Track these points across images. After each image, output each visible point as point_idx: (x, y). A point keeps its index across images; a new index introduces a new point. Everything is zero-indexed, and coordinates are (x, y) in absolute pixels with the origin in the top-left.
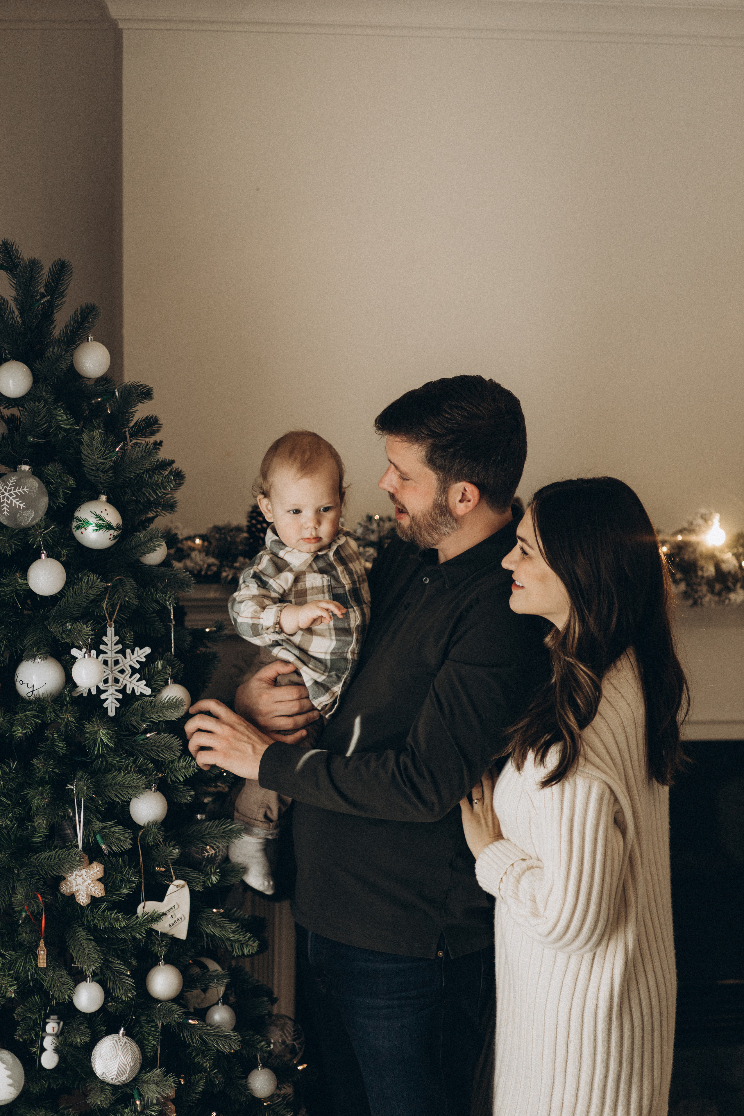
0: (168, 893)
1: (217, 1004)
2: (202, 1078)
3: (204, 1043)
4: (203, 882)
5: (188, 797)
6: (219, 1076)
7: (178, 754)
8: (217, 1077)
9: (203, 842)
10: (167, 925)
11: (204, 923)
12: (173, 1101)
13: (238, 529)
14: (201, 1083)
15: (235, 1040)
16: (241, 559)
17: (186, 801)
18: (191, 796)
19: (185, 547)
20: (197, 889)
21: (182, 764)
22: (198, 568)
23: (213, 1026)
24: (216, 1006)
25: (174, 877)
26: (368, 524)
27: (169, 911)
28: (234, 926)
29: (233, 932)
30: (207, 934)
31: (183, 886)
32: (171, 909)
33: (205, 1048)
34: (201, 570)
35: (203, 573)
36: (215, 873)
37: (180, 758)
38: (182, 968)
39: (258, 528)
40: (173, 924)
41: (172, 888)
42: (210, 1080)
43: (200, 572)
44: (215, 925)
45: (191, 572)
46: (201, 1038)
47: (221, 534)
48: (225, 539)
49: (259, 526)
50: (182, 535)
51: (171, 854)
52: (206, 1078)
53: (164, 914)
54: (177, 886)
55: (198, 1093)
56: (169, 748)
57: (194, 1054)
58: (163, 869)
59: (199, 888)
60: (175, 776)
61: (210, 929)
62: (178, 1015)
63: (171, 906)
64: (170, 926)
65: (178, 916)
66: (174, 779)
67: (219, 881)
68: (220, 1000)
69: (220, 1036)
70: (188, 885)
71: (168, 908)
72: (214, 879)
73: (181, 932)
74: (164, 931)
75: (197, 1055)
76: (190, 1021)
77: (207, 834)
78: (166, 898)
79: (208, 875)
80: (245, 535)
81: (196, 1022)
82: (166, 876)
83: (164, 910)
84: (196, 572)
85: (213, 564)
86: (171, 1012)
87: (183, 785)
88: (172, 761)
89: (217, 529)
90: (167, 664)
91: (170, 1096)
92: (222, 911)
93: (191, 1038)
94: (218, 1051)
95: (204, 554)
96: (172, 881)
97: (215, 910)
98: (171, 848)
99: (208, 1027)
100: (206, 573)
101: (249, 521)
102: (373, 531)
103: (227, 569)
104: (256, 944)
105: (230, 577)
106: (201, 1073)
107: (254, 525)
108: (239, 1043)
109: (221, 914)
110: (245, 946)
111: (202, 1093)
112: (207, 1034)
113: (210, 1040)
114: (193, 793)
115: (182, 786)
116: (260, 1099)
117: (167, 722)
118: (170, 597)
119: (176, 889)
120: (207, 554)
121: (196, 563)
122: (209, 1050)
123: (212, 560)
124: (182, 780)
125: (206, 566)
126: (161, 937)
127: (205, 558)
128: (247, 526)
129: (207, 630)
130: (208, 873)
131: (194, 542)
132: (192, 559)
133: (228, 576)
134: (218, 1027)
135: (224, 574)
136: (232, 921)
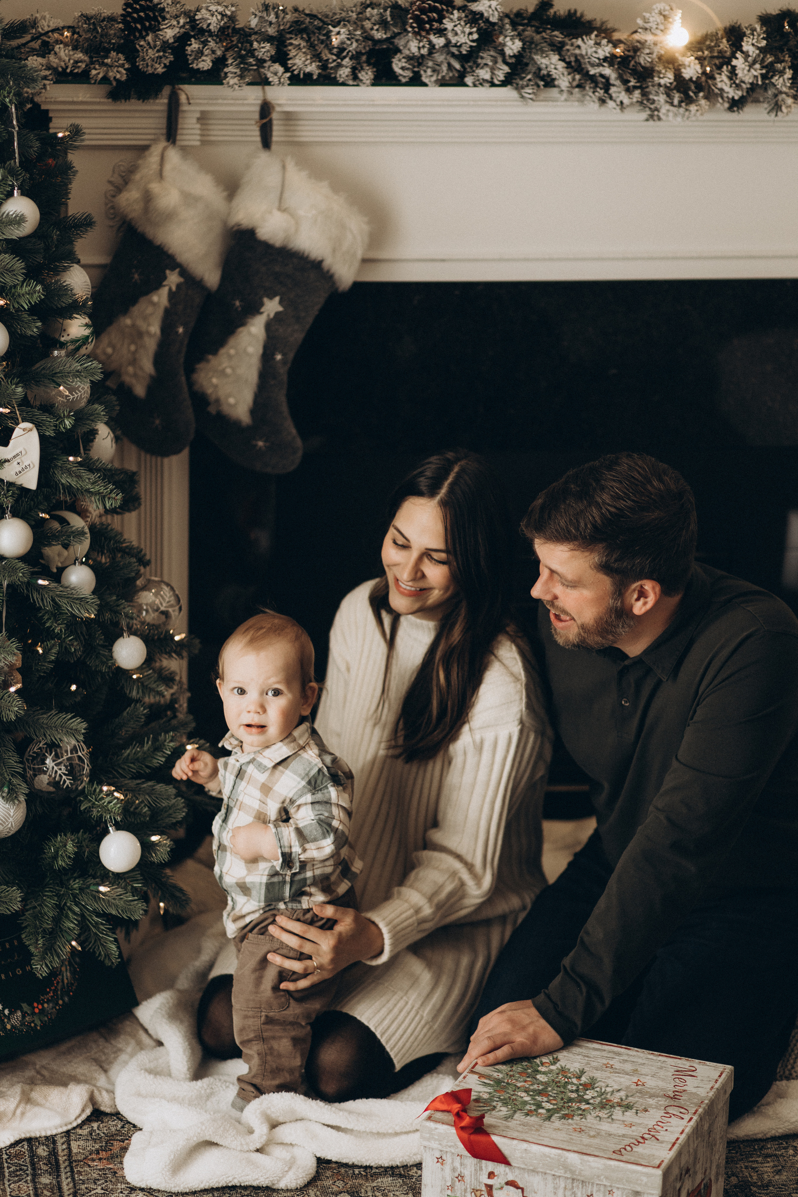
0: (13, 437)
1: (75, 564)
2: (54, 645)
3: (57, 606)
4: (56, 426)
5: (34, 328)
6: (75, 643)
7: (21, 279)
8: (72, 645)
9: (54, 382)
10: (13, 473)
11: (58, 473)
12: (19, 670)
13: (111, 19)
14: (54, 651)
15: (92, 603)
16: (113, 54)
17: (32, 333)
18: (37, 327)
19: (51, 41)
20: (47, 434)
21: (25, 289)
22: (63, 64)
23: (67, 588)
24: (73, 567)
25: (20, 419)
26: (264, 14)
27: (14, 457)
28: (92, 477)
29: (93, 484)
30: (62, 484)
31: (31, 430)
32: (17, 455)
33: (57, 612)
34: (67, 67)
35: (68, 70)
36: (69, 417)
37: (23, 282)
38: (33, 523)
39: (133, 18)
40: (20, 472)
41: (17, 432)
42: (66, 647)
43: (64, 70)
44: (70, 474)
45: (55, 70)
46: (53, 600)
47: (89, 24)
48: (95, 29)
49: (135, 15)
50: (49, 26)
51: (14, 393)
52: (60, 645)
53: (8, 461)
54: (24, 430)
55: (50, 662)
56: (10, 271)
57: (46, 617)
58: (7, 411)
59: (50, 433)
60: (18, 303)
61: (64, 479)
62: (23, 573)
63: (17, 451)
64: (17, 474)
65: (26, 464)
66: (16, 306)
67: (73, 426)
68: (76, 559)
69: (74, 599)
70: (38, 430)
71: (14, 454)
72: (68, 423)
73: (31, 481)
74: (11, 480)
75: (48, 619)
76: (41, 582)
77: (59, 373)
78: (12, 442)
79: (60, 418)
80: (121, 26)
81: (46, 583)
82: (12, 418)
83: (9, 457)
84: (60, 69)
85: (81, 62)
86: (14, 570)
87: (29, 315)
88: (15, 286)
89: (87, 18)
90: (9, 173)
91: (15, 664)
92: (79, 459)
93: (42, 600)
94: (74, 616)
95: (70, 48)
96: (18, 424)
97: (71, 459)
98: (14, 386)
99: (61, 589)
100: (71, 71)
101: (124, 10)
102: (271, 23)
103: (97, 66)
104: (119, 497)
105: (100, 76)
106: (53, 639)
107: (129, 14)
108: (96, 607)
109: (79, 463)
110: (106, 499)
111: (56, 662)
112: (60, 596)
113: (63, 603)
114: (40, 324)
115: (26, 316)
116: (128, 671)
117: (8, 241)
118: (9, 93)
119: (22, 432)
120: (75, 48)
121: (60, 59)
122: (63, 613)
123: (79, 55)
124: (26, 307)
125: (72, 61)
126: (8, 487)
127: (71, 53)
128: (122, 15)
129: (60, 135)
130: (60, 417)
131: (62, 35)
132: (56, 53)
133: (99, 73)
134: (73, 589)
135: (94, 72)
136: (91, 470)
